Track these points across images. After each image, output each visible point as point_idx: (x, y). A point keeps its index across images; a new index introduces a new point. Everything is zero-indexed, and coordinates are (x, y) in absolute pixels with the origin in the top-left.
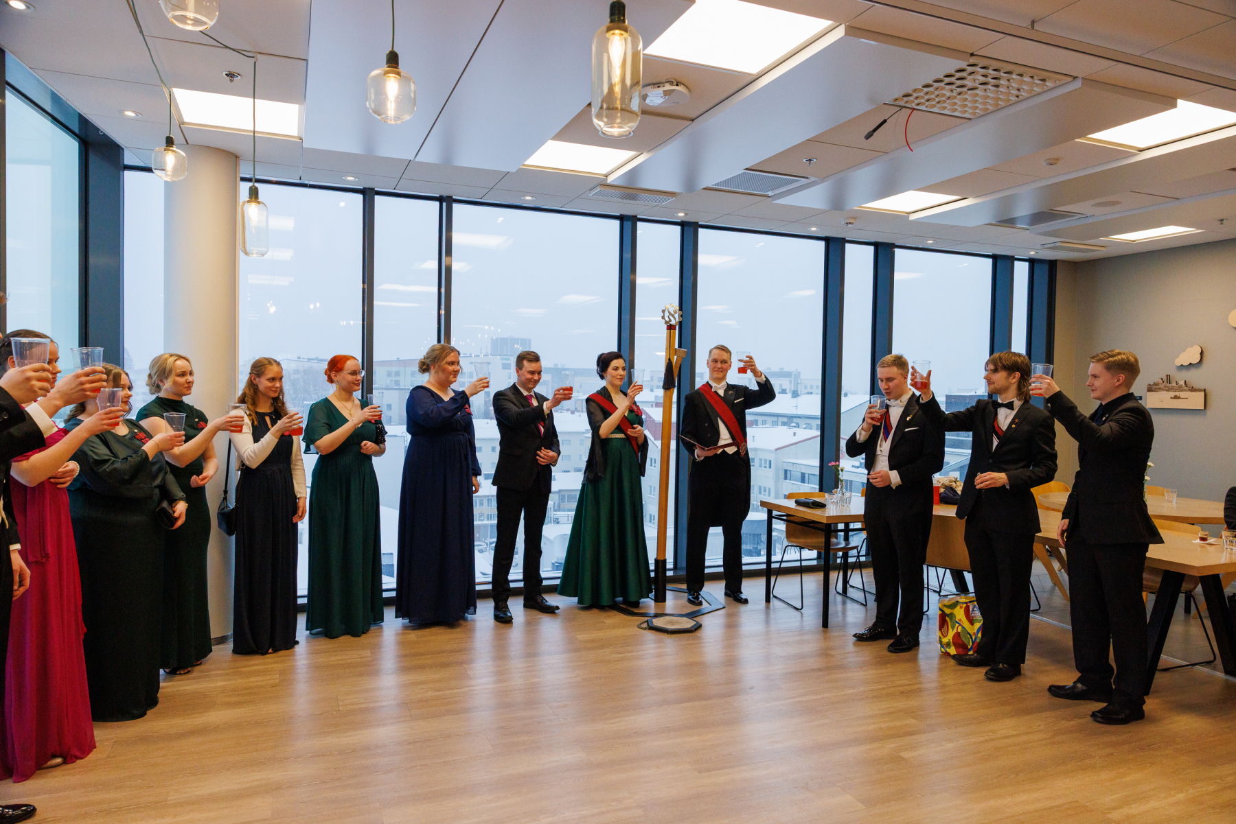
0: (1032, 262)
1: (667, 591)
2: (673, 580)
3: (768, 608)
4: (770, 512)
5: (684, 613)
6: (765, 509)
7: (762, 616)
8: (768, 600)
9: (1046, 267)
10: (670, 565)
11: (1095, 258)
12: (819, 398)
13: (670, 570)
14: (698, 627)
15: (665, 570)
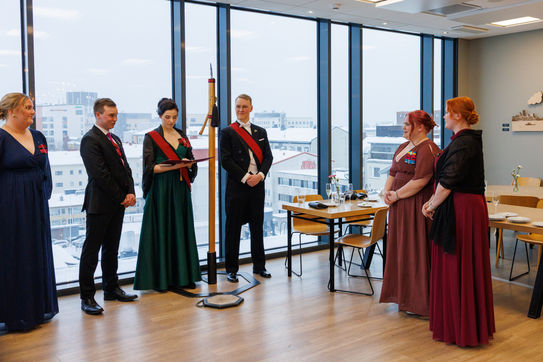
0: (443, 39)
1: (217, 275)
2: (220, 266)
3: (290, 281)
4: (289, 213)
5: (231, 291)
6: (287, 211)
7: (285, 288)
8: (290, 275)
9: (452, 42)
10: (218, 255)
11: (481, 37)
12: (316, 131)
13: (218, 258)
14: (242, 301)
15: (215, 258)
